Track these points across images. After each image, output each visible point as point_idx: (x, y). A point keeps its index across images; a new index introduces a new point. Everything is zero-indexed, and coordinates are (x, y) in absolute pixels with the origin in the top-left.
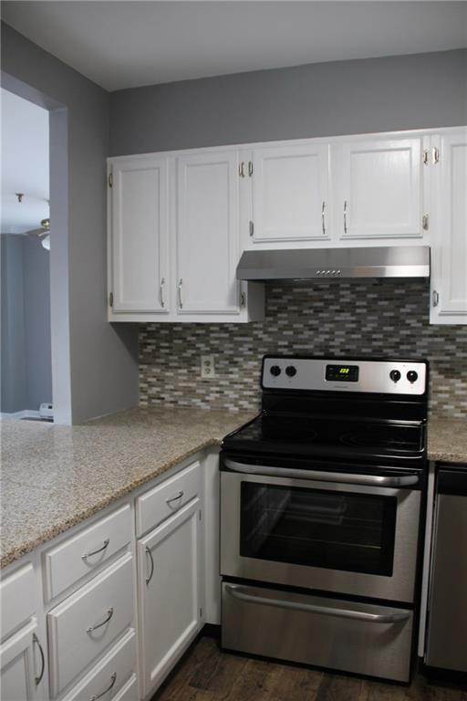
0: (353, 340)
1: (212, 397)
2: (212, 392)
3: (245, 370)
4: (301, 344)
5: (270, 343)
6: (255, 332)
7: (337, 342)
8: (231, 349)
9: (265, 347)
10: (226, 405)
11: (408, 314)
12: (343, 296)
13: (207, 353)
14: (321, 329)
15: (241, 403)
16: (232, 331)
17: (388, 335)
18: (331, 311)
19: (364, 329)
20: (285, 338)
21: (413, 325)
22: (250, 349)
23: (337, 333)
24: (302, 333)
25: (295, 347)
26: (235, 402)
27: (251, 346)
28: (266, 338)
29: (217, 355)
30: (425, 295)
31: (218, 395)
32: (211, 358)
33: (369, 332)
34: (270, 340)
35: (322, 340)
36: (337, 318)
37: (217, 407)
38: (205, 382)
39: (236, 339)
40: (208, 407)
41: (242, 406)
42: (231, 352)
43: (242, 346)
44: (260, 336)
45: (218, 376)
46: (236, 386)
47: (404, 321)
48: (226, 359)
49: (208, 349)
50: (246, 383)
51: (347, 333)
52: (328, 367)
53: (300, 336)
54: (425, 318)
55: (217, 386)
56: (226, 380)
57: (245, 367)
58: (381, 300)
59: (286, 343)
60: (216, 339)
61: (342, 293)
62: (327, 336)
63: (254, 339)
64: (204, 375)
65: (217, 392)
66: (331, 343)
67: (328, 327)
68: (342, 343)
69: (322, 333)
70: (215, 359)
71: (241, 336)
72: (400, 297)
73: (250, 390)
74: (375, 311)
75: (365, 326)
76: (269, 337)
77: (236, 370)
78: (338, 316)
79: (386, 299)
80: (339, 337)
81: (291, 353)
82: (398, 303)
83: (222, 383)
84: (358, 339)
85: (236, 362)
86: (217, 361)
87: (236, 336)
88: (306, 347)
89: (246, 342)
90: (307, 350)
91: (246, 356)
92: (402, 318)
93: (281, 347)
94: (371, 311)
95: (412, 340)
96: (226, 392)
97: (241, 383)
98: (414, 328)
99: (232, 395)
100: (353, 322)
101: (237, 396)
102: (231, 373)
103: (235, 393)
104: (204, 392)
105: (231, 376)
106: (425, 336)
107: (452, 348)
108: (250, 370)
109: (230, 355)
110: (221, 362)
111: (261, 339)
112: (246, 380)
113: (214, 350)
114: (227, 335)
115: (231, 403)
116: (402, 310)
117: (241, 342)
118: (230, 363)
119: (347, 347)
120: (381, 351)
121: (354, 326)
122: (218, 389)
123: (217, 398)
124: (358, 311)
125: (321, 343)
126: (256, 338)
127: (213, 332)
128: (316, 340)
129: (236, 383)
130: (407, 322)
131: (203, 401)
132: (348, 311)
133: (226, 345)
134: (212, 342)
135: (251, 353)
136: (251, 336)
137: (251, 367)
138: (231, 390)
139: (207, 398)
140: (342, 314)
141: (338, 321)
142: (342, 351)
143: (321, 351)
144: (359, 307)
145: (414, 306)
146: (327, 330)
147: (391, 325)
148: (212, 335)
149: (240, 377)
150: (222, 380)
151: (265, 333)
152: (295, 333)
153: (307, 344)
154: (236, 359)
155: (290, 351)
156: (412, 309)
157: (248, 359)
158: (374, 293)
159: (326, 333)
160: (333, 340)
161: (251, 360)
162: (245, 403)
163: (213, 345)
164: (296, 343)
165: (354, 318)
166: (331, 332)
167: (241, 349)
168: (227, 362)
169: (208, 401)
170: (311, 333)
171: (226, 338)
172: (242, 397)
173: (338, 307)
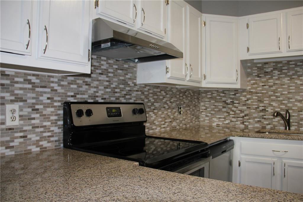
0: (107, 92)
1: (16, 142)
2: (17, 138)
3: (45, 115)
4: (81, 94)
5: (63, 93)
6: (52, 85)
7: (100, 93)
8: (33, 98)
9: (59, 96)
10: (29, 148)
11: (129, 79)
12: (103, 65)
13: (12, 101)
14: (92, 85)
15: (41, 143)
16: (34, 83)
17: (122, 90)
18: (97, 73)
19: (112, 86)
20: (71, 90)
21: (131, 85)
22: (48, 98)
23: (100, 88)
24: (81, 87)
25: (78, 96)
26: (37, 144)
27: (49, 96)
28: (60, 90)
29: (21, 104)
30: (135, 69)
31: (22, 140)
32: (16, 106)
33: (114, 88)
34: (63, 91)
35: (93, 92)
36: (100, 78)
37: (22, 151)
38: (10, 129)
39: (38, 89)
40: (13, 153)
41: (42, 145)
42: (34, 101)
43: (42, 96)
44: (55, 88)
45: (22, 122)
46: (38, 130)
47: (127, 82)
48: (29, 107)
49: (13, 98)
50: (45, 126)
51: (105, 88)
52: (107, 108)
53: (81, 89)
54: (135, 81)
55: (21, 132)
56: (29, 125)
57: (44, 113)
58: (119, 69)
59: (72, 94)
60: (21, 89)
61: (102, 62)
62: (95, 90)
63: (52, 90)
64: (9, 123)
65: (21, 137)
66: (97, 94)
67: (96, 83)
68: (102, 94)
69: (92, 87)
70: (20, 107)
71: (42, 87)
72: (126, 69)
73: (48, 132)
74: (116, 75)
75: (112, 84)
76: (62, 89)
77: (38, 115)
78: (101, 77)
79: (121, 70)
80: (100, 90)
81: (76, 101)
82: (125, 72)
83: (25, 128)
84: (110, 92)
85: (38, 109)
86: (21, 110)
87: (38, 87)
88: (84, 96)
89: (45, 93)
90: (84, 99)
91: (45, 104)
92: (127, 80)
93: (69, 96)
94: (115, 76)
95: (130, 93)
96: (29, 136)
97: (41, 127)
98: (131, 86)
99: (34, 137)
100: (107, 81)
101: (38, 138)
102: (34, 119)
103: (37, 136)
104: (8, 139)
105: (33, 122)
106: (134, 91)
107: (143, 97)
108: (48, 115)
109: (33, 104)
110: (25, 110)
111: (56, 90)
112: (45, 124)
113: (19, 99)
114: (30, 86)
115: (34, 144)
116: (127, 76)
117: (41, 92)
118: (33, 110)
119: (105, 97)
120: (119, 99)
121: (107, 83)
122: (22, 134)
123: (20, 143)
124: (110, 75)
125: (92, 94)
126: (53, 90)
127: (17, 82)
128: (89, 92)
129: (38, 127)
130: (129, 83)
131: (7, 148)
132: (105, 74)
133: (29, 95)
134: (16, 92)
135: (49, 101)
136: (49, 88)
137: (50, 113)
138: (33, 133)
139: (12, 144)
140: (102, 76)
141: (100, 80)
142: (102, 99)
143: (92, 99)
144: (110, 72)
145: (131, 75)
146: (95, 85)
147: (123, 84)
148: (16, 85)
149: (41, 121)
150: (26, 125)
151: (59, 85)
152: (78, 87)
153: (84, 94)
154: (37, 107)
155: (75, 99)
156: (131, 76)
157: (46, 106)
158: (116, 65)
159: (95, 87)
160: (98, 92)
161: (49, 107)
162: (45, 144)
163: (17, 94)
164: (78, 94)
165: (107, 79)
166: (97, 87)
167: (41, 98)
168: (30, 110)
169: (13, 147)
170: (87, 87)
171: (29, 89)
172: (42, 138)
173: (100, 71)
